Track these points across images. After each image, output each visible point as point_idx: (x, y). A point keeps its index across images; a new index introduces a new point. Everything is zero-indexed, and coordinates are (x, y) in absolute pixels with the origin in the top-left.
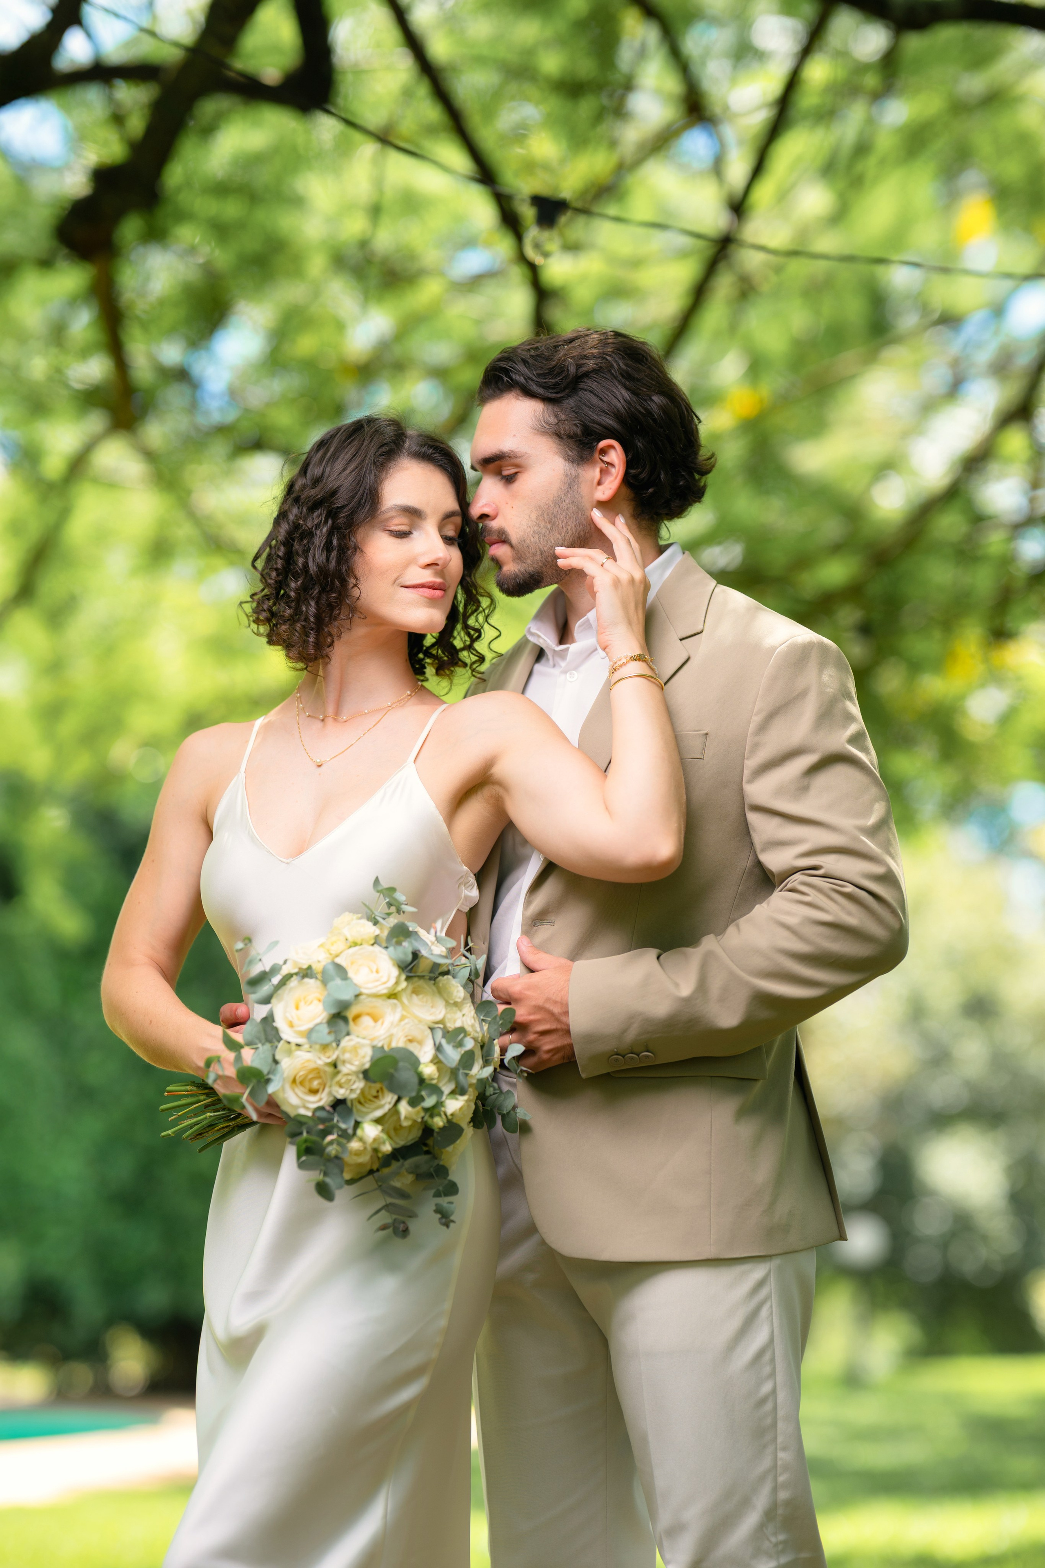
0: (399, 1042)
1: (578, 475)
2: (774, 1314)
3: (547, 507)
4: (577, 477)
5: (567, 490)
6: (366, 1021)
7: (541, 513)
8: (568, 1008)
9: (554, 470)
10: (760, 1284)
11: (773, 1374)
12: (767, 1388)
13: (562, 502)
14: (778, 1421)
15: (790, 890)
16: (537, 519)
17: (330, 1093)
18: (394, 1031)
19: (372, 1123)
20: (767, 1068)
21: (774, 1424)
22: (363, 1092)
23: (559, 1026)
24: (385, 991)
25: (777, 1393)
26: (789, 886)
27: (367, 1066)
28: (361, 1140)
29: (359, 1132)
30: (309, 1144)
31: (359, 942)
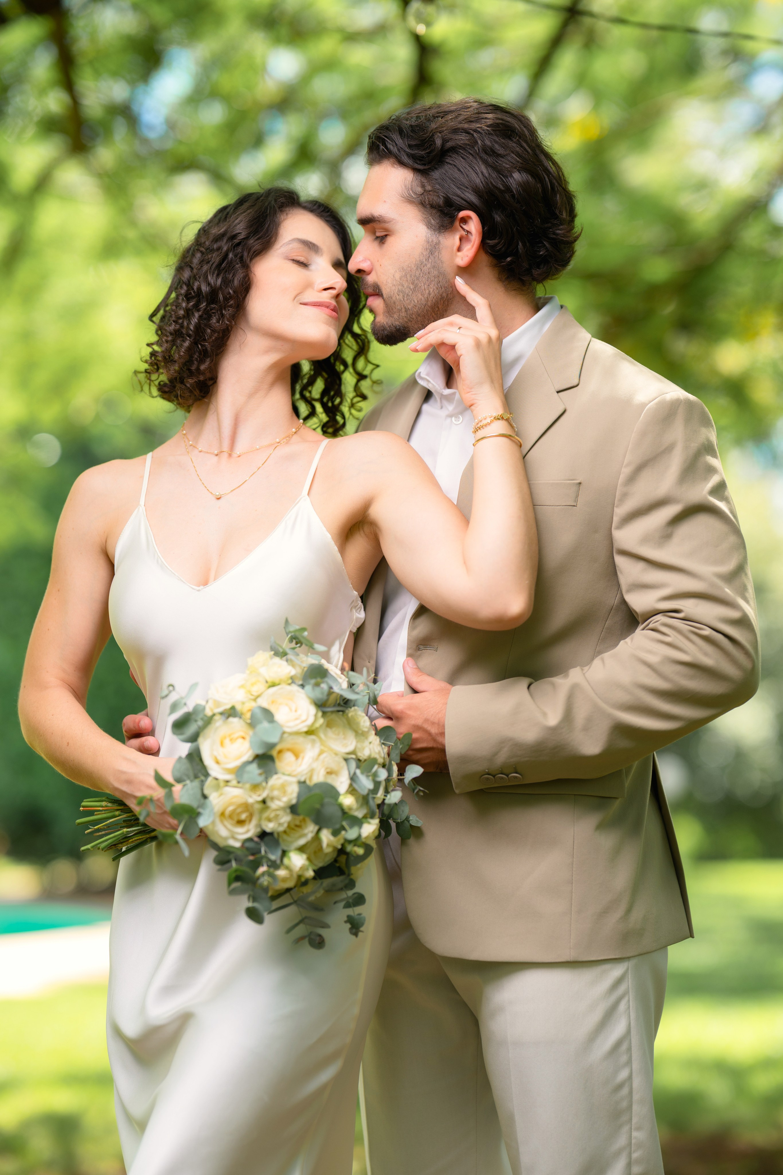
0: (319, 777)
1: (439, 242)
2: (631, 1008)
3: (409, 269)
4: (438, 243)
5: (428, 255)
6: (289, 757)
7: (404, 273)
8: (444, 729)
9: (417, 236)
10: (619, 982)
11: (629, 1062)
12: (624, 1074)
13: (424, 266)
14: (633, 1104)
15: (653, 630)
16: (400, 279)
17: (259, 825)
18: (315, 765)
19: (297, 852)
20: (626, 787)
21: (630, 1107)
22: (289, 823)
23: (435, 746)
24: (305, 729)
25: (633, 1079)
26: (651, 626)
27: (294, 801)
28: (287, 868)
29: (286, 861)
30: (238, 873)
31: (277, 682)
